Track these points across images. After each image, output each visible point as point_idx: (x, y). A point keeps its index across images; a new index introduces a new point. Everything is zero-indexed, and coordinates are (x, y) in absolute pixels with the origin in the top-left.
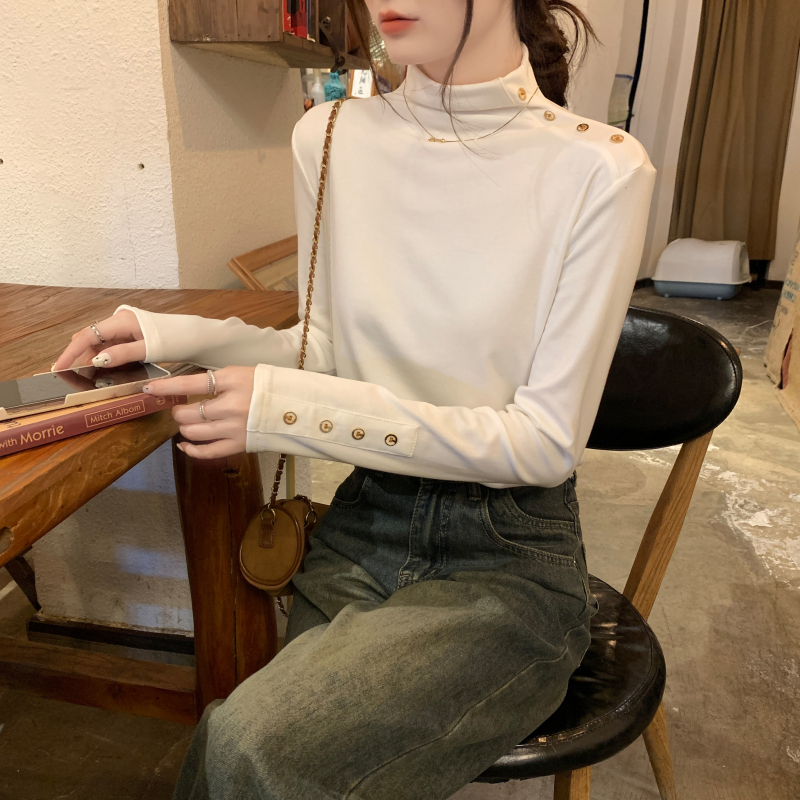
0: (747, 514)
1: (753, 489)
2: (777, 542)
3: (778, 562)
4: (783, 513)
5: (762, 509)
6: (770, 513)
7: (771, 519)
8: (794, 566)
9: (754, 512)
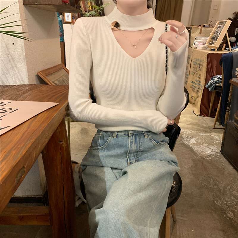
0: (189, 140)
1: (189, 133)
2: (199, 147)
3: (200, 152)
4: (198, 139)
5: (193, 138)
6: (195, 139)
7: (195, 140)
8: (205, 153)
9: (191, 139)
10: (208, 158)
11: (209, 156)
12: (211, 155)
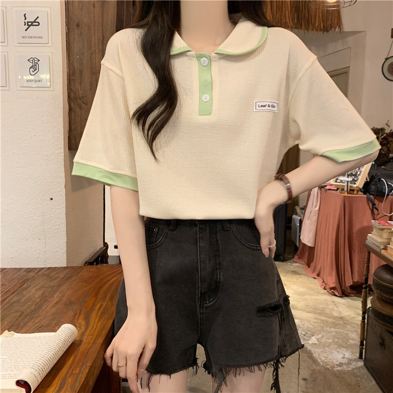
0: (308, 338)
1: (308, 327)
2: (322, 350)
3: (324, 359)
4: (323, 337)
5: (313, 335)
6: (317, 337)
7: (318, 340)
8: (331, 359)
9: (310, 337)
10: (334, 369)
11: (337, 365)
12: (341, 365)
